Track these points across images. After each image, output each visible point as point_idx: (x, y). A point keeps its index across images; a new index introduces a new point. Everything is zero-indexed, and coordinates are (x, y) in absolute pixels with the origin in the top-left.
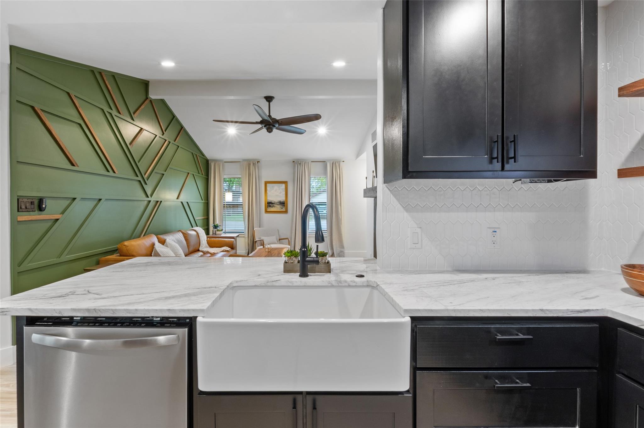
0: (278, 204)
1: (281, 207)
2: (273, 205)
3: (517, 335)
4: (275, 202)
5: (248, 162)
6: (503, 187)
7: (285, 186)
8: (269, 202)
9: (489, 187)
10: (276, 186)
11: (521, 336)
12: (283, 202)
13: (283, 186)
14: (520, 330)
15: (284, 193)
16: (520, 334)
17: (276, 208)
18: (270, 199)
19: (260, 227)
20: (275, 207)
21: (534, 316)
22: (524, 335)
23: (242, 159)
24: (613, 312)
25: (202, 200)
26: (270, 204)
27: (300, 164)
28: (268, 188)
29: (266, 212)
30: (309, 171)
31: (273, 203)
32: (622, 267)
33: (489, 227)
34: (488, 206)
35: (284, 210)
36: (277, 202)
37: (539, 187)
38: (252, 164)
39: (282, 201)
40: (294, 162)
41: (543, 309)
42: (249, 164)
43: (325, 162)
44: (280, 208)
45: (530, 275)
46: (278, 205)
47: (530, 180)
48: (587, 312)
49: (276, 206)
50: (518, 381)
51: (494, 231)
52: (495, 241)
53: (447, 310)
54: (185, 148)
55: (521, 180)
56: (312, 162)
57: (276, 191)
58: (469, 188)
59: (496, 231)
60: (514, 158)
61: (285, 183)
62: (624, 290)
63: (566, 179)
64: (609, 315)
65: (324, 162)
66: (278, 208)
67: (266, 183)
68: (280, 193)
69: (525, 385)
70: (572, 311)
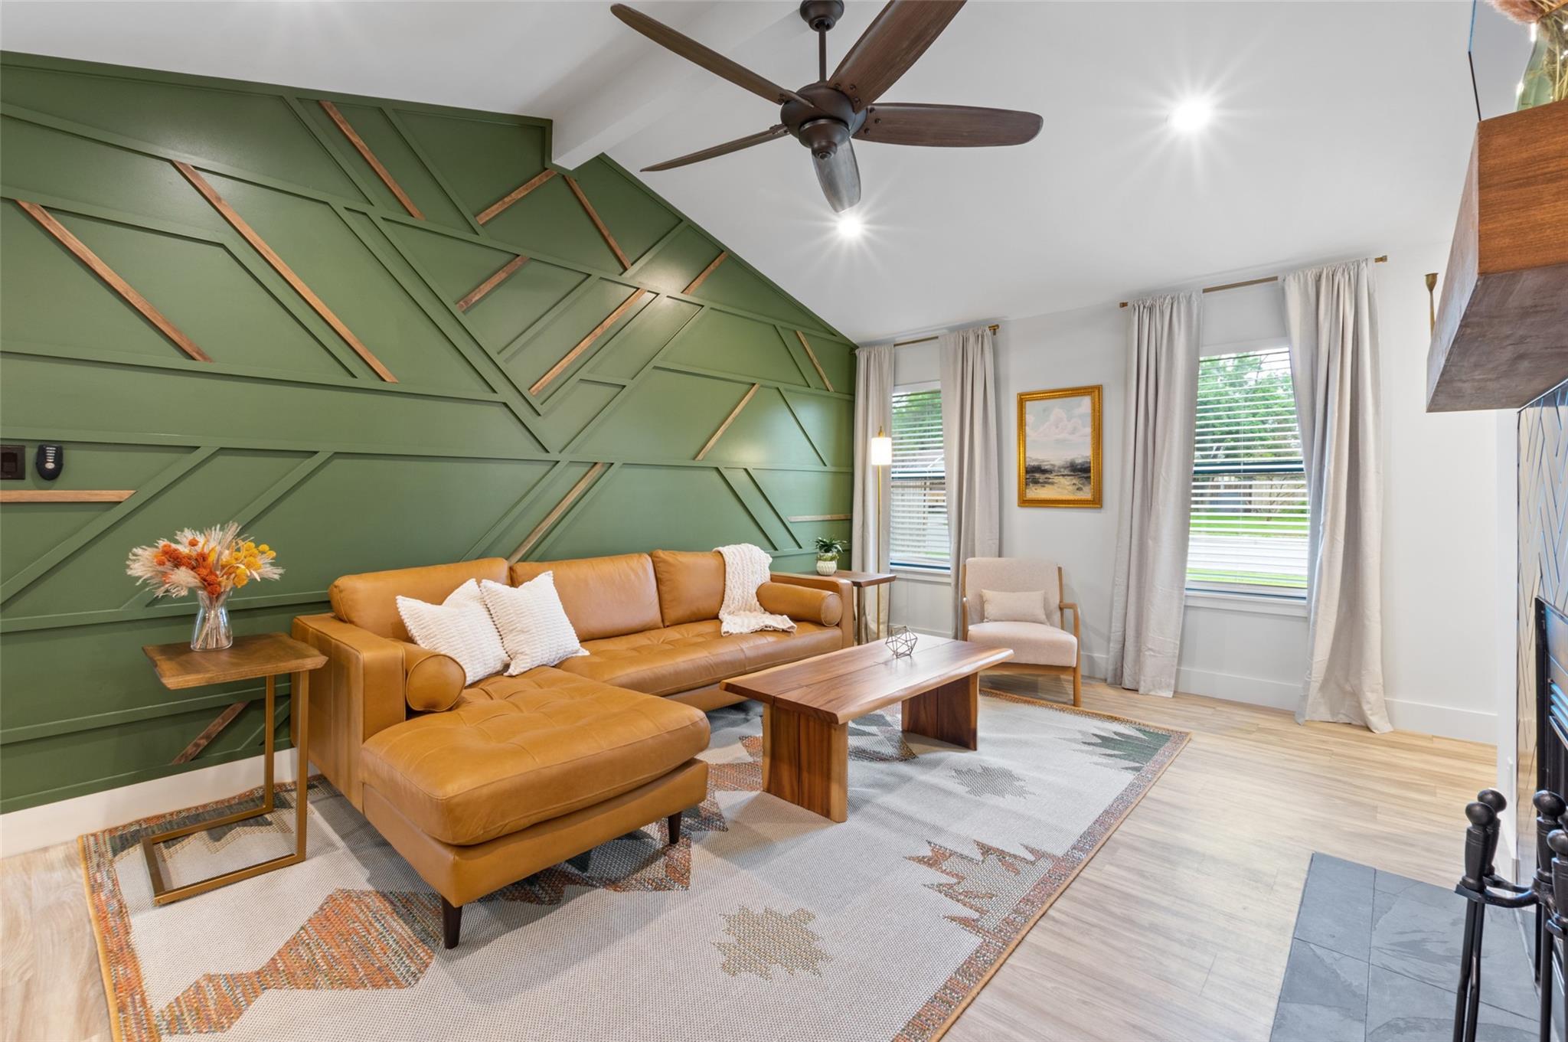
0: (1066, 472)
1: (1074, 484)
2: (1047, 475)
4: (1053, 465)
5: (961, 333)
7: (1093, 404)
8: (1034, 467)
10: (1057, 408)
12: (1082, 464)
13: (1086, 402)
15: (1088, 430)
17: (1055, 487)
18: (1039, 454)
19: (1000, 555)
20: (1052, 483)
23: (947, 328)
25: (825, 465)
26: (1037, 475)
27: (1151, 309)
28: (1030, 418)
29: (1025, 502)
30: (1194, 330)
31: (1045, 472)
35: (1086, 494)
36: (1059, 467)
38: (972, 340)
39: (1079, 461)
40: (1124, 305)
42: (965, 341)
43: (1276, 278)
44: (1071, 488)
46: (1063, 475)
49: (1056, 479)
54: (736, 313)
56: (1205, 291)
57: (1057, 427)
61: (1094, 392)
65: (1272, 281)
66: (1063, 488)
67: (1022, 400)
68: (1074, 431)
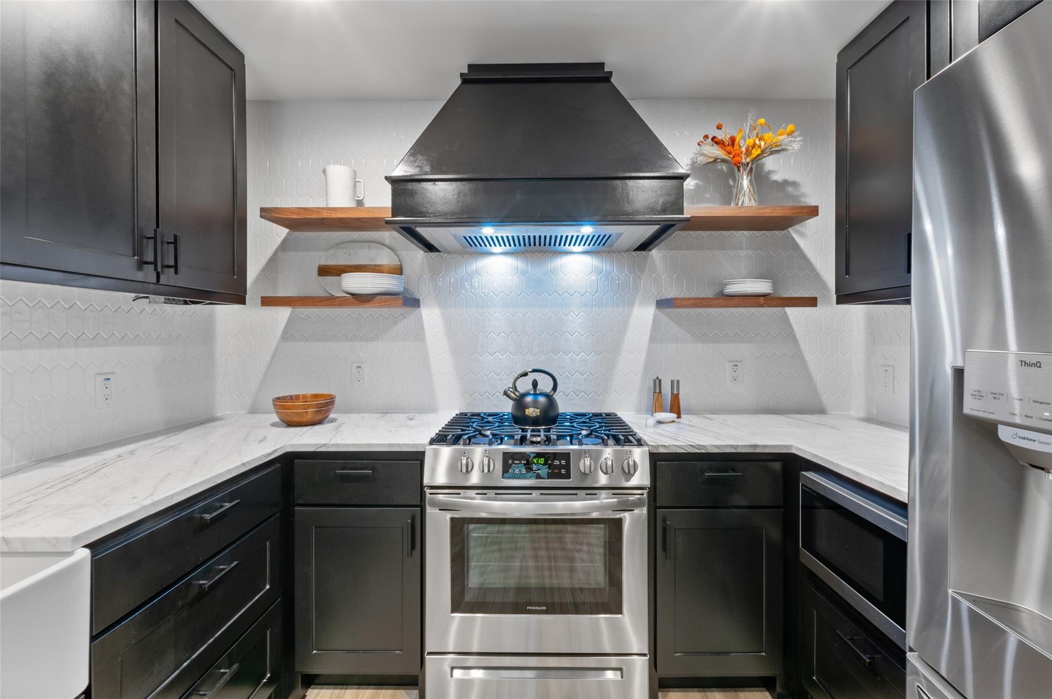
3: (222, 507)
6: (119, 306)
9: (98, 306)
11: (228, 505)
14: (223, 500)
16: (225, 504)
21: (238, 473)
22: (230, 502)
24: (292, 446)
32: (273, 401)
33: (98, 373)
34: (96, 336)
37: (166, 310)
41: (244, 463)
45: (169, 437)
47: (165, 299)
48: (275, 453)
50: (221, 567)
51: (107, 379)
52: (108, 395)
53: (144, 508)
55: (147, 297)
58: (63, 304)
59: (109, 379)
60: (176, 267)
62: (274, 425)
63: (209, 302)
64: (289, 450)
69: (233, 565)
70: (266, 456)
